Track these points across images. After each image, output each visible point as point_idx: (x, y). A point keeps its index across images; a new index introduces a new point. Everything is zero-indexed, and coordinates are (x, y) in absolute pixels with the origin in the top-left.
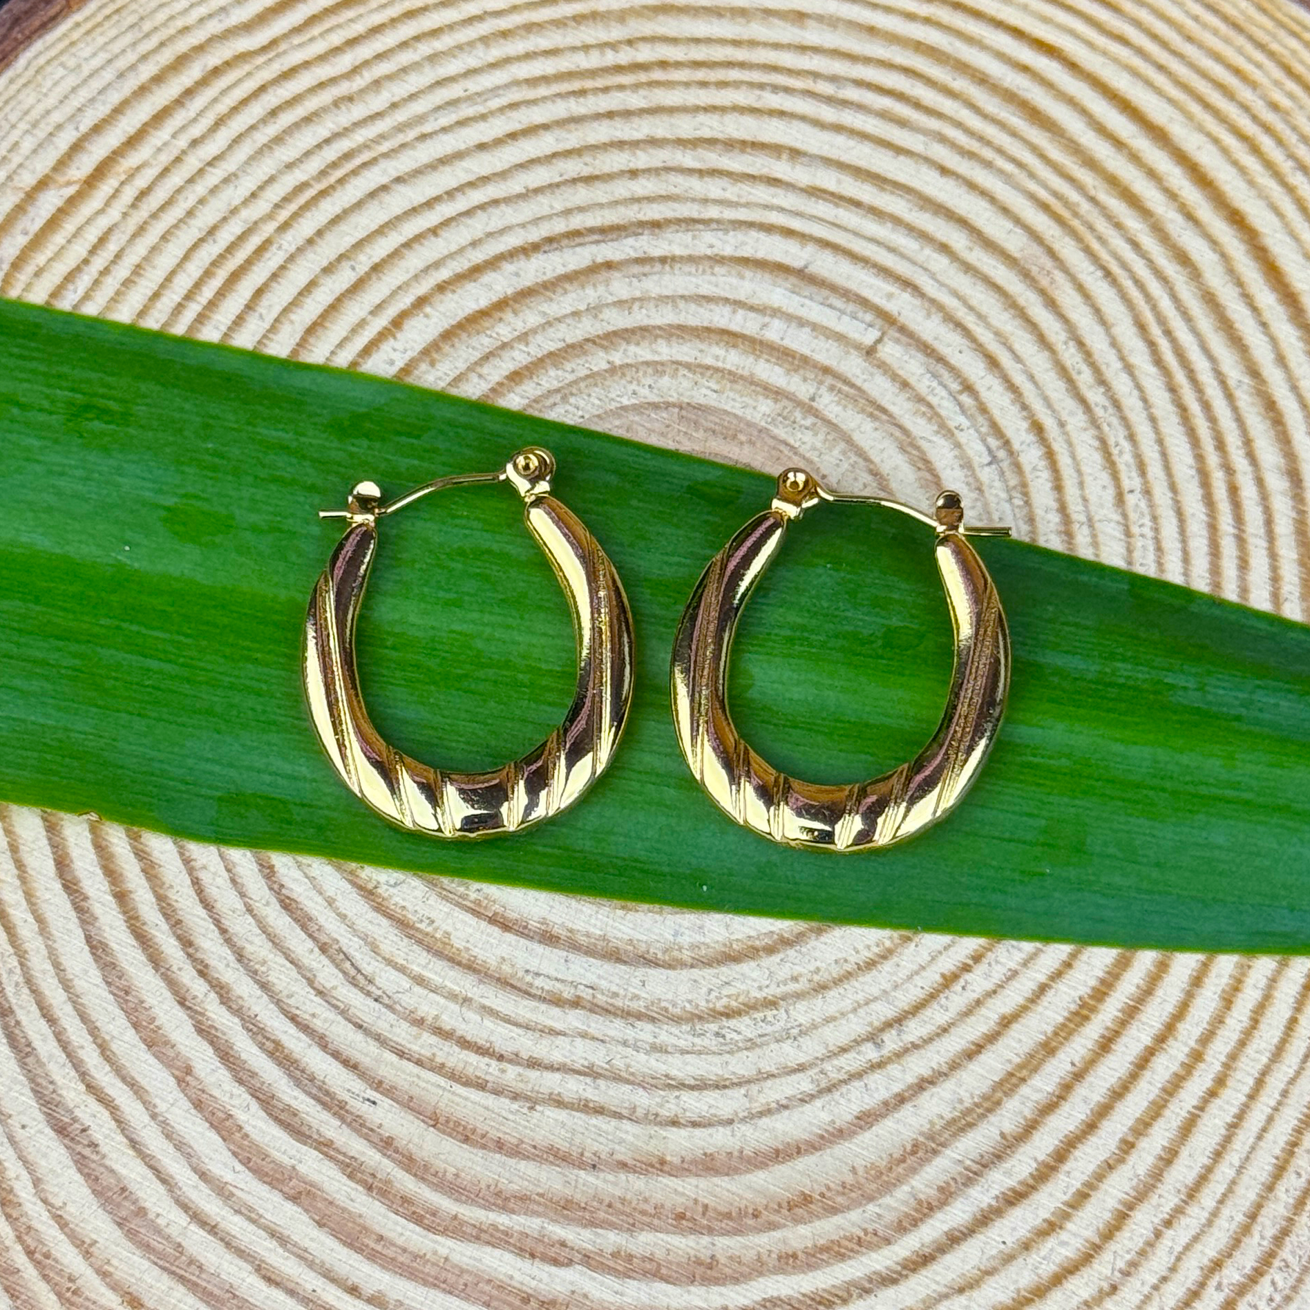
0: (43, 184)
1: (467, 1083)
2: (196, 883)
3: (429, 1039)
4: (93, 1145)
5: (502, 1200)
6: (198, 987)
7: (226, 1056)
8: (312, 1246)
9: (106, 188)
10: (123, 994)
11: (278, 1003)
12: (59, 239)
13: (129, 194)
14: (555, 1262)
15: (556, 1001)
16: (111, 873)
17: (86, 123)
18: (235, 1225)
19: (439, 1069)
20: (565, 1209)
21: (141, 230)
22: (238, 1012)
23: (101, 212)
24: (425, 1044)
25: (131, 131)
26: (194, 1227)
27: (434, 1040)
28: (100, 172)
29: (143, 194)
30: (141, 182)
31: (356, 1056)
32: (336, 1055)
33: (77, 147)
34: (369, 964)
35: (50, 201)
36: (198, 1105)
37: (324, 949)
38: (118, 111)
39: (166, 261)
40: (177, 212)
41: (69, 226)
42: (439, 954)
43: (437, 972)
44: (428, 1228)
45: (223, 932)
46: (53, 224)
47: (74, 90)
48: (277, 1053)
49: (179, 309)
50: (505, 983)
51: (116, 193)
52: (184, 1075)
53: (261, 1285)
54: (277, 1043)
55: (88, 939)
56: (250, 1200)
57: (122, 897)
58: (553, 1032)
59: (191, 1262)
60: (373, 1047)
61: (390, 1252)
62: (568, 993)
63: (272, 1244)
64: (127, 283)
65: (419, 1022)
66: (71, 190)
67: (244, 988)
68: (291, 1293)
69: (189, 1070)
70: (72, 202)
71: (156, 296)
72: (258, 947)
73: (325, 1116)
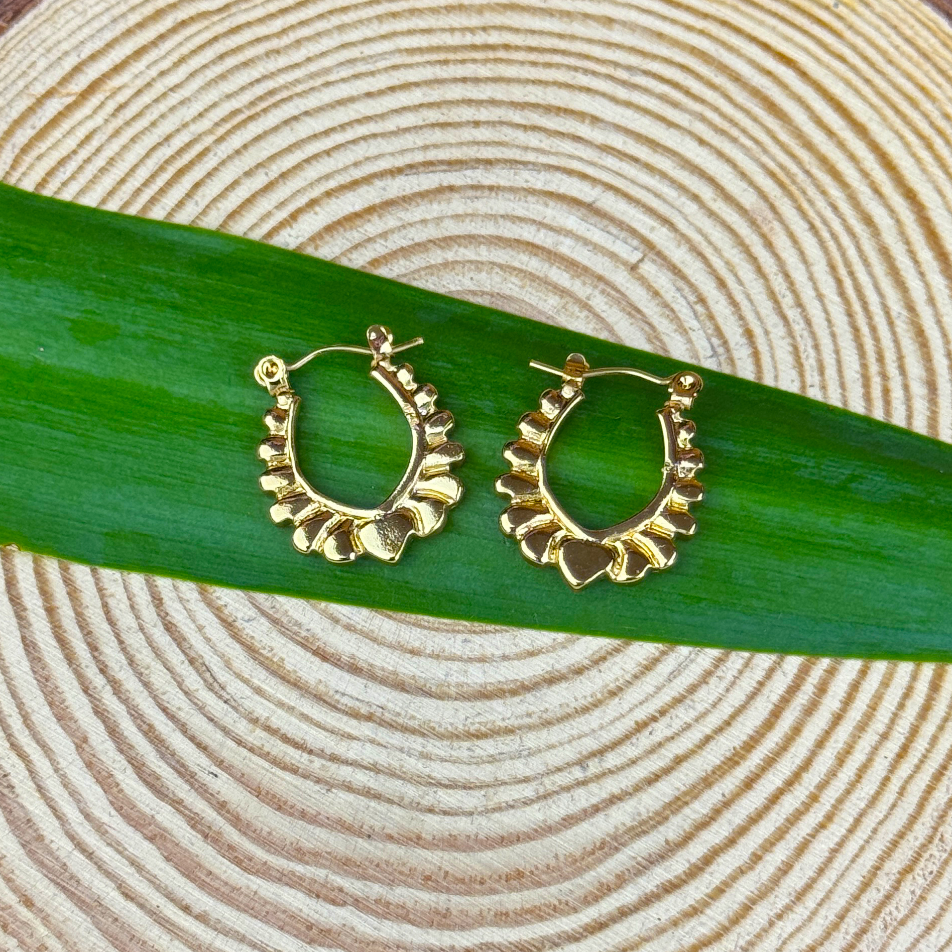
0: (50, 93)
1: (285, 768)
2: (105, 606)
3: (260, 733)
4: (11, 787)
5: (299, 854)
6: (98, 681)
7: (113, 732)
8: (160, 874)
9: (95, 101)
10: (44, 680)
11: (155, 698)
12: (57, 134)
13: (111, 106)
14: (334, 902)
15: (355, 715)
16: (45, 592)
17: (86, 52)
18: (106, 853)
19: (265, 756)
20: (345, 865)
21: (117, 133)
22: (125, 701)
23: (89, 117)
24: (258, 737)
25: (118, 61)
26: (76, 853)
27: (264, 734)
28: (92, 88)
29: (121, 107)
30: (121, 98)
31: (206, 740)
32: (192, 739)
33: (77, 69)
34: (223, 676)
35: (53, 106)
36: (89, 765)
37: (192, 662)
38: (110, 45)
39: (131, 158)
40: (143, 123)
41: (66, 125)
42: (274, 673)
43: (272, 686)
44: (245, 869)
45: (121, 642)
46: (54, 122)
47: (80, 28)
48: (149, 732)
49: (138, 192)
50: (319, 698)
51: (102, 105)
52: (81, 743)
53: (121, 899)
54: (151, 726)
55: (24, 639)
56: (120, 837)
57: (51, 611)
58: (350, 737)
59: (72, 877)
60: (219, 736)
61: (216, 884)
62: (364, 710)
63: (131, 870)
64: (103, 170)
65: (255, 721)
66: (70, 100)
67: (131, 684)
68: (141, 906)
69: (85, 740)
70: (69, 109)
71: (123, 181)
72: (145, 656)
73: (179, 781)
